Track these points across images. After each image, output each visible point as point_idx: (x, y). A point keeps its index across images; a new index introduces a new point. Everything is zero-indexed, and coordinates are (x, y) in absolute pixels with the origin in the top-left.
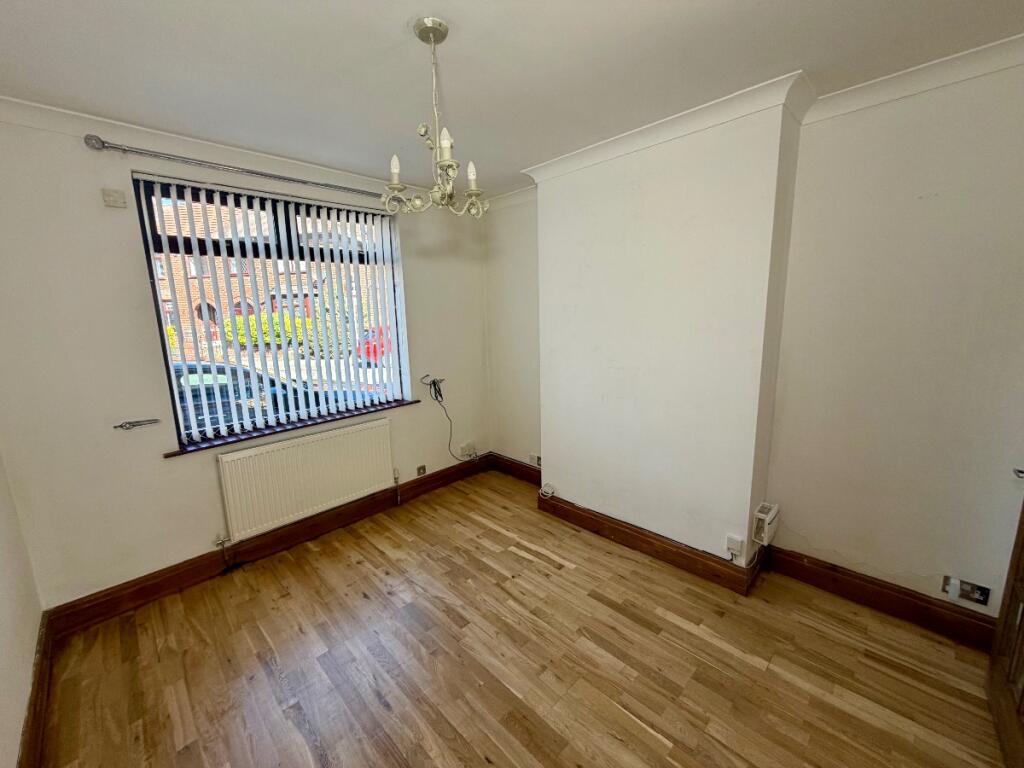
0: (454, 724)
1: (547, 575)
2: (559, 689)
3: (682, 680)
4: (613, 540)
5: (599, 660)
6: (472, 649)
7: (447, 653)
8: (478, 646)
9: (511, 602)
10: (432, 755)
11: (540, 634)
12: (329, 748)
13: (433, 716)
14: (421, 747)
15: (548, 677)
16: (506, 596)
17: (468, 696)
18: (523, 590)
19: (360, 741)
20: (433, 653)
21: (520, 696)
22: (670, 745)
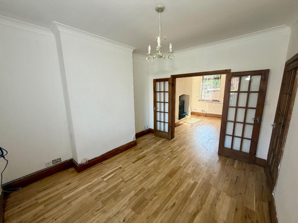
0: (175, 186)
1: (123, 171)
2: (162, 169)
3: (157, 155)
4: (111, 157)
5: (154, 163)
6: (153, 186)
7: (155, 191)
8: (152, 184)
9: (135, 178)
10: (183, 189)
11: (147, 172)
12: (192, 215)
13: (174, 191)
14: (182, 192)
15: (159, 171)
16: (132, 179)
17: (167, 184)
18: (130, 176)
19: (187, 207)
20: (155, 195)
21: (165, 175)
22: (169, 158)
